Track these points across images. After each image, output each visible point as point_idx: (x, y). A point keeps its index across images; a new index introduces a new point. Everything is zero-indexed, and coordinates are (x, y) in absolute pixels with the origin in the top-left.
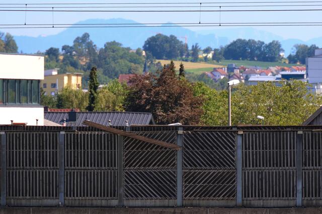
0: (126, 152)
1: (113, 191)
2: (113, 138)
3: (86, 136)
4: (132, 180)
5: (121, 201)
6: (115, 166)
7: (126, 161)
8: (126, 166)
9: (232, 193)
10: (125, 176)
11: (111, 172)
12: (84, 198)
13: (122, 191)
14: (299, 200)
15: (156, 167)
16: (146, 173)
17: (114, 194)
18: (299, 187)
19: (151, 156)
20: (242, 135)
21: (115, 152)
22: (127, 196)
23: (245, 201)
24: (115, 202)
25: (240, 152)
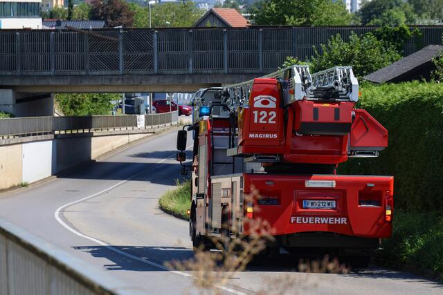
0: (90, 43)
4: (93, 60)
5: (87, 72)
6: (83, 52)
7: (90, 49)
9: (152, 67)
10: (90, 57)
11: (81, 55)
13: (87, 66)
14: (191, 70)
15: (107, 52)
16: (101, 55)
17: (83, 68)
18: (191, 63)
20: (157, 33)
22: (91, 69)
23: (159, 71)
24: (84, 73)
25: (156, 43)
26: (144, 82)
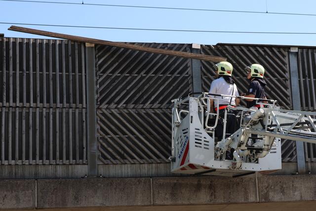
0: (100, 76)
1: (77, 148)
2: (77, 52)
3: (25, 46)
4: (113, 127)
5: (93, 167)
6: (81, 102)
7: (101, 93)
8: (102, 102)
10: (101, 120)
11: (74, 114)
12: (19, 162)
13: (95, 147)
15: (156, 105)
16: (139, 114)
17: (79, 154)
19: (148, 85)
20: (297, 53)
21: (81, 77)
22: (106, 158)
23: (309, 164)
24: (82, 170)
25: (295, 81)
26: (276, 197)
